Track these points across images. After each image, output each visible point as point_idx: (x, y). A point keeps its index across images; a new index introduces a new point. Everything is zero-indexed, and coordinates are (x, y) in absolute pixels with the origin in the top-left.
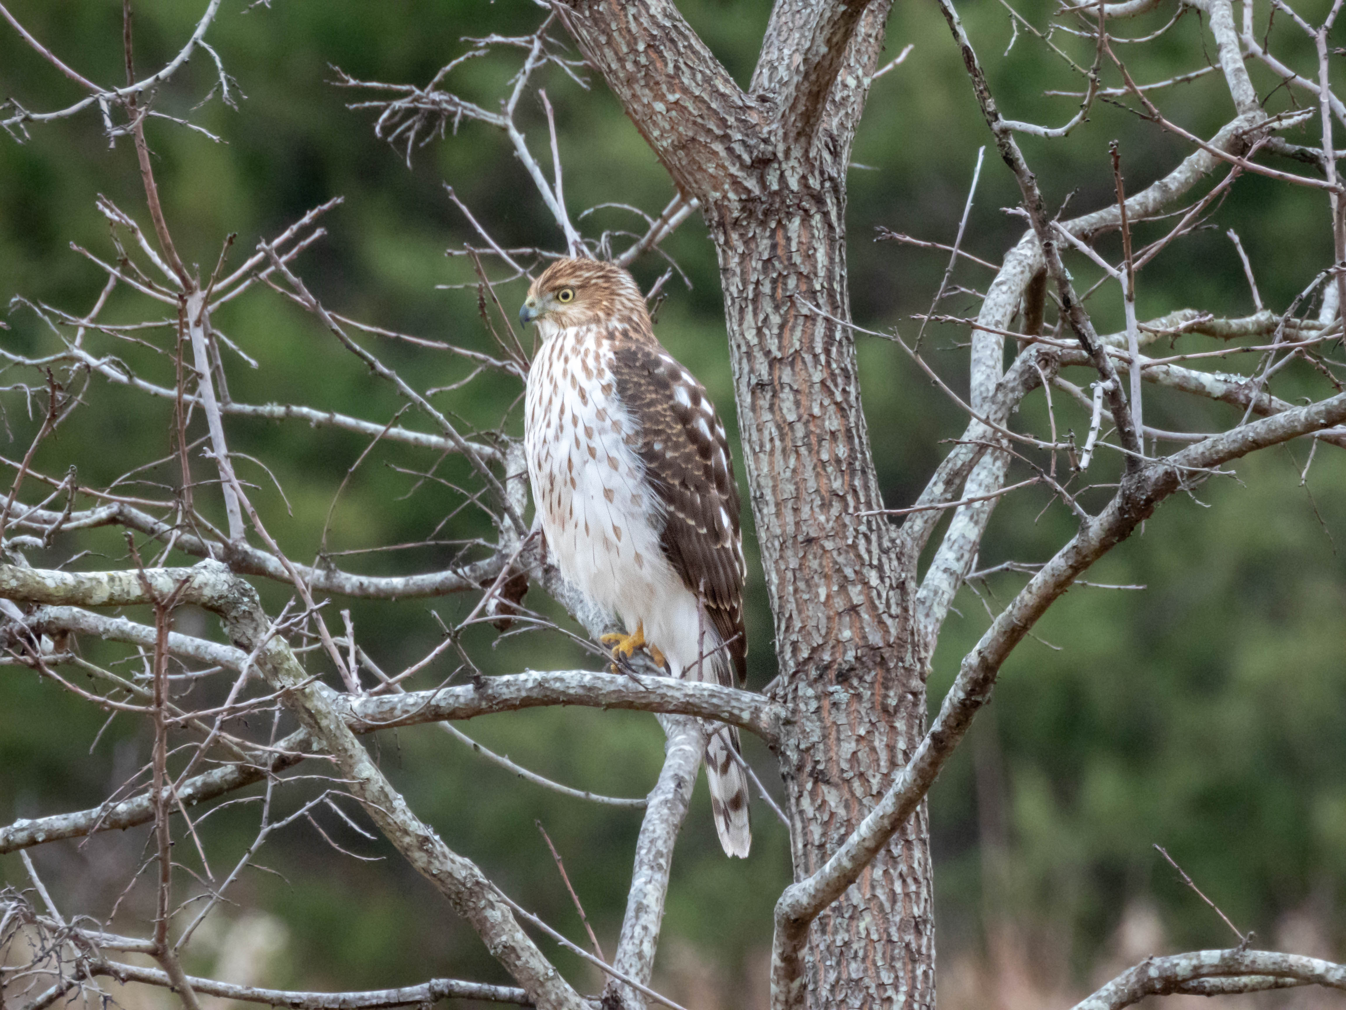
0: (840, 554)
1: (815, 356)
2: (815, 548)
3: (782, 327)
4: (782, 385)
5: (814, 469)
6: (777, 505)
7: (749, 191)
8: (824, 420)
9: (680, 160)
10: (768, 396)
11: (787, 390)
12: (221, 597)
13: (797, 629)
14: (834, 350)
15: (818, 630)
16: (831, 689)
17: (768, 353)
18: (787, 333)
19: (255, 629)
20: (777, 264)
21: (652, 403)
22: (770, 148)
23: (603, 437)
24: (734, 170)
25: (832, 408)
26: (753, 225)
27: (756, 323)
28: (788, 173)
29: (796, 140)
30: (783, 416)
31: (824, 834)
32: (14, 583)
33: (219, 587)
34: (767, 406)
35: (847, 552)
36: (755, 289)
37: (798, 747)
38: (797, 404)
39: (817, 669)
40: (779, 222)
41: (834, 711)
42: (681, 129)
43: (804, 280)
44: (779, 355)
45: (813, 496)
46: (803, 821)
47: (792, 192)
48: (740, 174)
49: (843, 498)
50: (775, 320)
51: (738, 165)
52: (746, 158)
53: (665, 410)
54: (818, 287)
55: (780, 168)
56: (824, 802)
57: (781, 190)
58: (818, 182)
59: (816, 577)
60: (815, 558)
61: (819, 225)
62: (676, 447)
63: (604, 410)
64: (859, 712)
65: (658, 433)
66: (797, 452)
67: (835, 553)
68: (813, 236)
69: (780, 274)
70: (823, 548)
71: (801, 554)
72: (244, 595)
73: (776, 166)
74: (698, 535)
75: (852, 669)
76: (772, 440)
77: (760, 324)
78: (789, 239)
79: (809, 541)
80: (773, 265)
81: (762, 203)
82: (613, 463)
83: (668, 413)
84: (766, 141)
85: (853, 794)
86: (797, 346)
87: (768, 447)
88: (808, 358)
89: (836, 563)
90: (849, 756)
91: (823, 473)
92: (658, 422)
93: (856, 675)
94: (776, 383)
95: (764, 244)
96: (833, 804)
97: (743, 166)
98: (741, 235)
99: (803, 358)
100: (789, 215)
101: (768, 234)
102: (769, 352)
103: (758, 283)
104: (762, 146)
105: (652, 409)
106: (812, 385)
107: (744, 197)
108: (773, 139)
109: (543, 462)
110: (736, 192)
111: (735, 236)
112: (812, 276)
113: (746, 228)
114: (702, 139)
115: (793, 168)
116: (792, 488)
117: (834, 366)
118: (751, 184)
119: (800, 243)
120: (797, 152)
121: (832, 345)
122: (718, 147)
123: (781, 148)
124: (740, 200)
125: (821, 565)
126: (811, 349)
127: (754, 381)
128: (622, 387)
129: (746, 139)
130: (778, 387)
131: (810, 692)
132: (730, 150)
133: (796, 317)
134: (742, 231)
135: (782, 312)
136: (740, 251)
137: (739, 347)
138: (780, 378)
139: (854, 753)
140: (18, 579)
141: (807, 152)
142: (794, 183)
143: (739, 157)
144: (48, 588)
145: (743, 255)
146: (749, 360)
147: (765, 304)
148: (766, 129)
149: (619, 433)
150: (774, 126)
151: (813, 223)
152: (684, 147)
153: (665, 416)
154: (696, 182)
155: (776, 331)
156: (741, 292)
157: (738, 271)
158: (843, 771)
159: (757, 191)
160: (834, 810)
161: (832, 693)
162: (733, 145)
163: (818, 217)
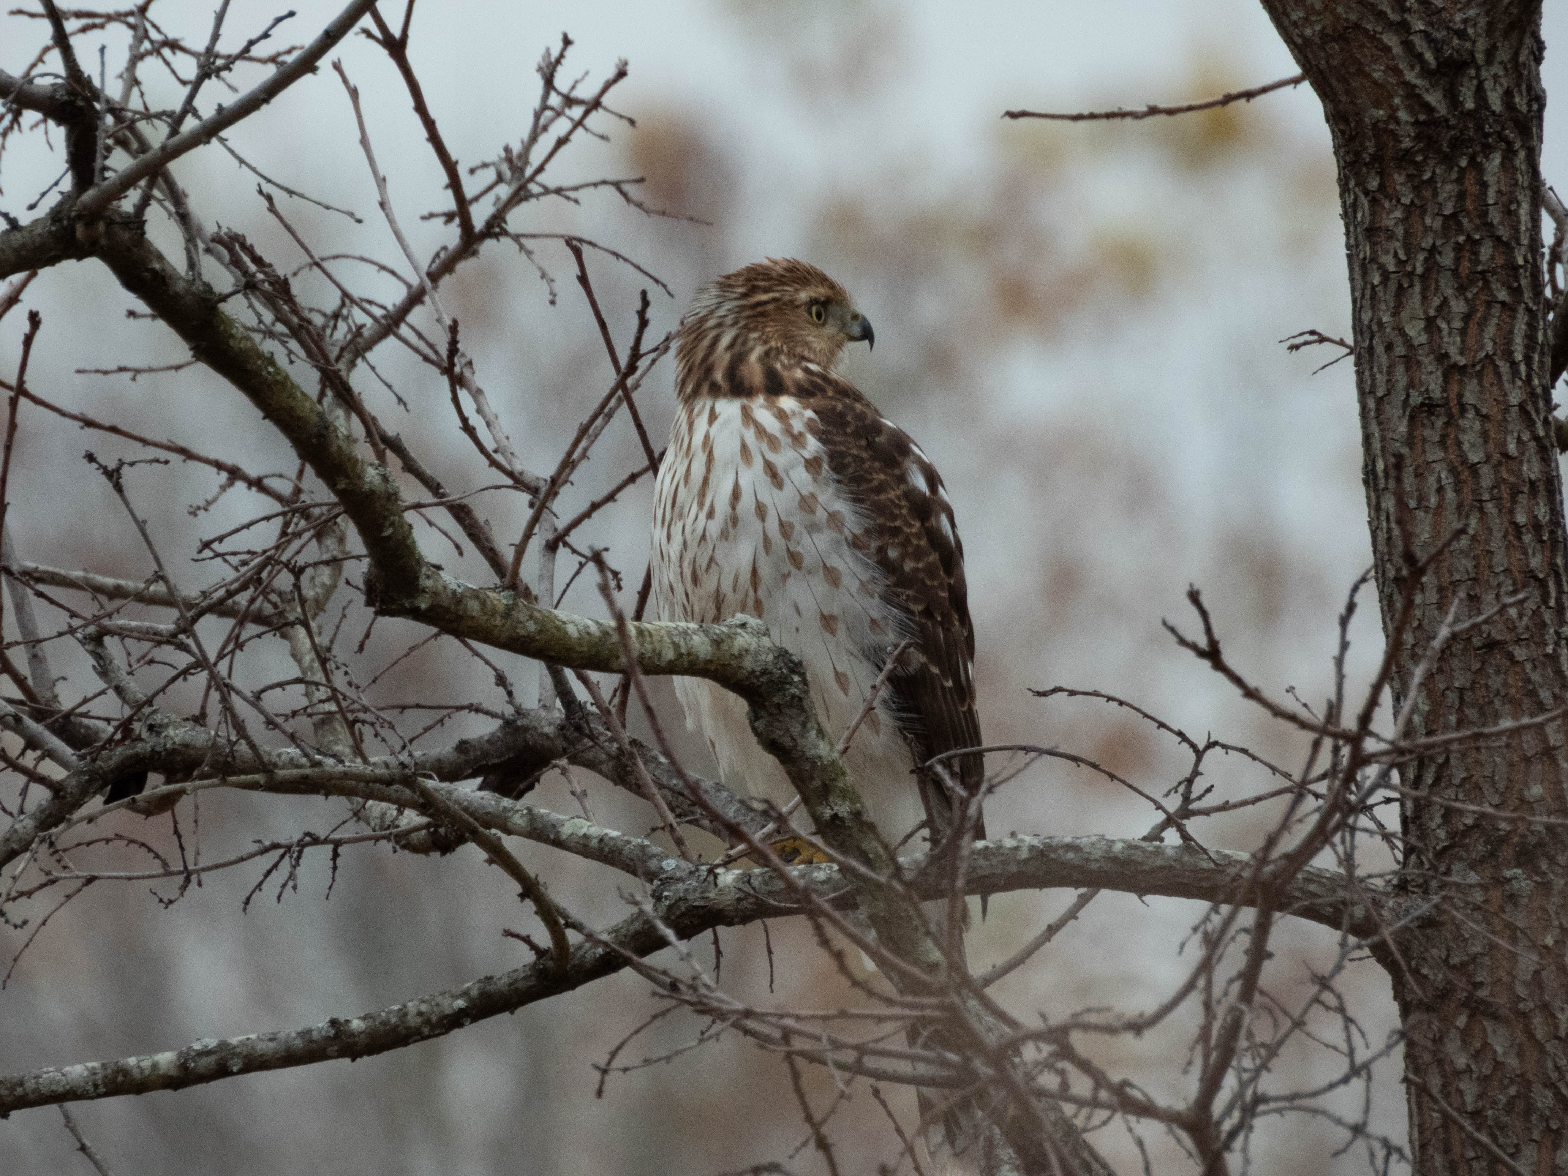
0: (1535, 667)
1: (1514, 364)
2: (1498, 657)
3: (1467, 318)
4: (1463, 409)
5: (1504, 537)
6: (1441, 589)
7: (1429, 109)
8: (1521, 463)
9: (1328, 57)
10: (1439, 424)
11: (1471, 414)
12: (764, 672)
13: (1456, 781)
14: (1536, 357)
15: (1494, 783)
16: (1508, 874)
17: (1441, 358)
18: (1473, 329)
19: (804, 725)
20: (1465, 221)
21: (881, 489)
22: (1468, 45)
23: (815, 536)
24: (1410, 76)
25: (1532, 444)
26: (1432, 162)
27: (1426, 313)
28: (1489, 84)
29: (1506, 35)
30: (1463, 456)
31: (1480, 1096)
32: (531, 627)
33: (763, 657)
34: (1437, 438)
35: (1544, 665)
36: (1426, 260)
37: (1446, 961)
38: (1485, 435)
39: (1487, 842)
40: (1472, 160)
41: (1509, 908)
42: (1340, 9)
43: (1501, 249)
44: (1462, 361)
45: (1502, 578)
46: (1443, 1074)
47: (1493, 112)
48: (1418, 82)
49: (1542, 584)
50: (1458, 306)
51: (1418, 68)
52: (1429, 56)
53: (898, 498)
54: (1521, 262)
55: (1478, 76)
56: (1486, 1045)
57: (1476, 110)
58: (1525, 101)
59: (1497, 703)
60: (1498, 672)
61: (1523, 168)
62: (918, 554)
63: (812, 495)
64: (1545, 910)
65: (895, 532)
66: (1481, 510)
67: (1528, 666)
68: (1516, 184)
69: (1469, 238)
70: (1511, 657)
71: (1476, 666)
72: (793, 671)
73: (1473, 72)
74: (943, 688)
75: (1541, 844)
76: (1440, 490)
77: (1432, 313)
78: (1484, 185)
79: (1491, 645)
80: (1459, 224)
81: (1449, 127)
82: (832, 577)
83: (904, 503)
84: (1461, 34)
85: (1531, 1036)
86: (1489, 347)
87: (1433, 500)
88: (1504, 367)
89: (1528, 681)
90: (1528, 977)
91: (1516, 543)
92: (894, 517)
93: (1546, 855)
94: (1453, 402)
95: (1447, 191)
96: (1499, 1049)
97: (1426, 72)
98: (1410, 177)
99: (1497, 367)
100: (1487, 150)
101: (1454, 176)
102: (1446, 355)
103: (1433, 250)
104: (1456, 41)
105: (883, 497)
106: (1507, 410)
107: (1422, 117)
108: (1470, 31)
109: (701, 573)
110: (1411, 110)
111: (1399, 178)
112: (1513, 244)
113: (1419, 167)
114: (1369, 27)
115: (1496, 77)
116: (1469, 564)
117: (1536, 382)
118: (1434, 98)
119: (1499, 192)
120: (1503, 55)
121: (1533, 350)
122: (1391, 40)
123: (1482, 45)
124: (1416, 123)
125: (1505, 684)
126: (1508, 355)
127: (1416, 399)
128: (837, 461)
129: (1429, 29)
130: (1455, 410)
131: (1473, 878)
132: (1408, 45)
133: (1489, 305)
134: (1411, 171)
135: (1469, 295)
136: (1406, 200)
137: (1389, 347)
138: (1460, 396)
139: (1537, 973)
140: (536, 621)
141: (1516, 54)
142: (1495, 102)
143: (1420, 57)
144: (570, 638)
145: (1409, 209)
146: (1408, 369)
147: (1442, 283)
148: (1458, 17)
149: (841, 532)
150: (1472, 13)
151: (1517, 163)
152: (1341, 37)
153: (900, 507)
154: (1348, 93)
155: (1457, 324)
156: (1400, 263)
157: (1400, 231)
158: (1519, 999)
159: (1442, 110)
160: (1500, 1059)
161: (1509, 880)
162: (1412, 37)
163: (1522, 154)
